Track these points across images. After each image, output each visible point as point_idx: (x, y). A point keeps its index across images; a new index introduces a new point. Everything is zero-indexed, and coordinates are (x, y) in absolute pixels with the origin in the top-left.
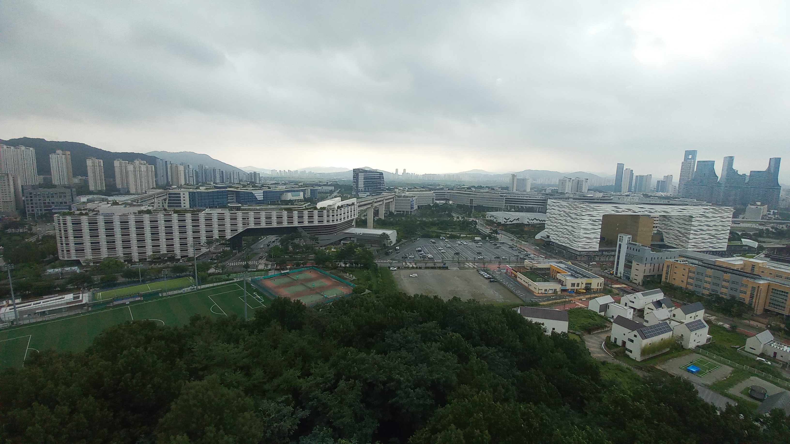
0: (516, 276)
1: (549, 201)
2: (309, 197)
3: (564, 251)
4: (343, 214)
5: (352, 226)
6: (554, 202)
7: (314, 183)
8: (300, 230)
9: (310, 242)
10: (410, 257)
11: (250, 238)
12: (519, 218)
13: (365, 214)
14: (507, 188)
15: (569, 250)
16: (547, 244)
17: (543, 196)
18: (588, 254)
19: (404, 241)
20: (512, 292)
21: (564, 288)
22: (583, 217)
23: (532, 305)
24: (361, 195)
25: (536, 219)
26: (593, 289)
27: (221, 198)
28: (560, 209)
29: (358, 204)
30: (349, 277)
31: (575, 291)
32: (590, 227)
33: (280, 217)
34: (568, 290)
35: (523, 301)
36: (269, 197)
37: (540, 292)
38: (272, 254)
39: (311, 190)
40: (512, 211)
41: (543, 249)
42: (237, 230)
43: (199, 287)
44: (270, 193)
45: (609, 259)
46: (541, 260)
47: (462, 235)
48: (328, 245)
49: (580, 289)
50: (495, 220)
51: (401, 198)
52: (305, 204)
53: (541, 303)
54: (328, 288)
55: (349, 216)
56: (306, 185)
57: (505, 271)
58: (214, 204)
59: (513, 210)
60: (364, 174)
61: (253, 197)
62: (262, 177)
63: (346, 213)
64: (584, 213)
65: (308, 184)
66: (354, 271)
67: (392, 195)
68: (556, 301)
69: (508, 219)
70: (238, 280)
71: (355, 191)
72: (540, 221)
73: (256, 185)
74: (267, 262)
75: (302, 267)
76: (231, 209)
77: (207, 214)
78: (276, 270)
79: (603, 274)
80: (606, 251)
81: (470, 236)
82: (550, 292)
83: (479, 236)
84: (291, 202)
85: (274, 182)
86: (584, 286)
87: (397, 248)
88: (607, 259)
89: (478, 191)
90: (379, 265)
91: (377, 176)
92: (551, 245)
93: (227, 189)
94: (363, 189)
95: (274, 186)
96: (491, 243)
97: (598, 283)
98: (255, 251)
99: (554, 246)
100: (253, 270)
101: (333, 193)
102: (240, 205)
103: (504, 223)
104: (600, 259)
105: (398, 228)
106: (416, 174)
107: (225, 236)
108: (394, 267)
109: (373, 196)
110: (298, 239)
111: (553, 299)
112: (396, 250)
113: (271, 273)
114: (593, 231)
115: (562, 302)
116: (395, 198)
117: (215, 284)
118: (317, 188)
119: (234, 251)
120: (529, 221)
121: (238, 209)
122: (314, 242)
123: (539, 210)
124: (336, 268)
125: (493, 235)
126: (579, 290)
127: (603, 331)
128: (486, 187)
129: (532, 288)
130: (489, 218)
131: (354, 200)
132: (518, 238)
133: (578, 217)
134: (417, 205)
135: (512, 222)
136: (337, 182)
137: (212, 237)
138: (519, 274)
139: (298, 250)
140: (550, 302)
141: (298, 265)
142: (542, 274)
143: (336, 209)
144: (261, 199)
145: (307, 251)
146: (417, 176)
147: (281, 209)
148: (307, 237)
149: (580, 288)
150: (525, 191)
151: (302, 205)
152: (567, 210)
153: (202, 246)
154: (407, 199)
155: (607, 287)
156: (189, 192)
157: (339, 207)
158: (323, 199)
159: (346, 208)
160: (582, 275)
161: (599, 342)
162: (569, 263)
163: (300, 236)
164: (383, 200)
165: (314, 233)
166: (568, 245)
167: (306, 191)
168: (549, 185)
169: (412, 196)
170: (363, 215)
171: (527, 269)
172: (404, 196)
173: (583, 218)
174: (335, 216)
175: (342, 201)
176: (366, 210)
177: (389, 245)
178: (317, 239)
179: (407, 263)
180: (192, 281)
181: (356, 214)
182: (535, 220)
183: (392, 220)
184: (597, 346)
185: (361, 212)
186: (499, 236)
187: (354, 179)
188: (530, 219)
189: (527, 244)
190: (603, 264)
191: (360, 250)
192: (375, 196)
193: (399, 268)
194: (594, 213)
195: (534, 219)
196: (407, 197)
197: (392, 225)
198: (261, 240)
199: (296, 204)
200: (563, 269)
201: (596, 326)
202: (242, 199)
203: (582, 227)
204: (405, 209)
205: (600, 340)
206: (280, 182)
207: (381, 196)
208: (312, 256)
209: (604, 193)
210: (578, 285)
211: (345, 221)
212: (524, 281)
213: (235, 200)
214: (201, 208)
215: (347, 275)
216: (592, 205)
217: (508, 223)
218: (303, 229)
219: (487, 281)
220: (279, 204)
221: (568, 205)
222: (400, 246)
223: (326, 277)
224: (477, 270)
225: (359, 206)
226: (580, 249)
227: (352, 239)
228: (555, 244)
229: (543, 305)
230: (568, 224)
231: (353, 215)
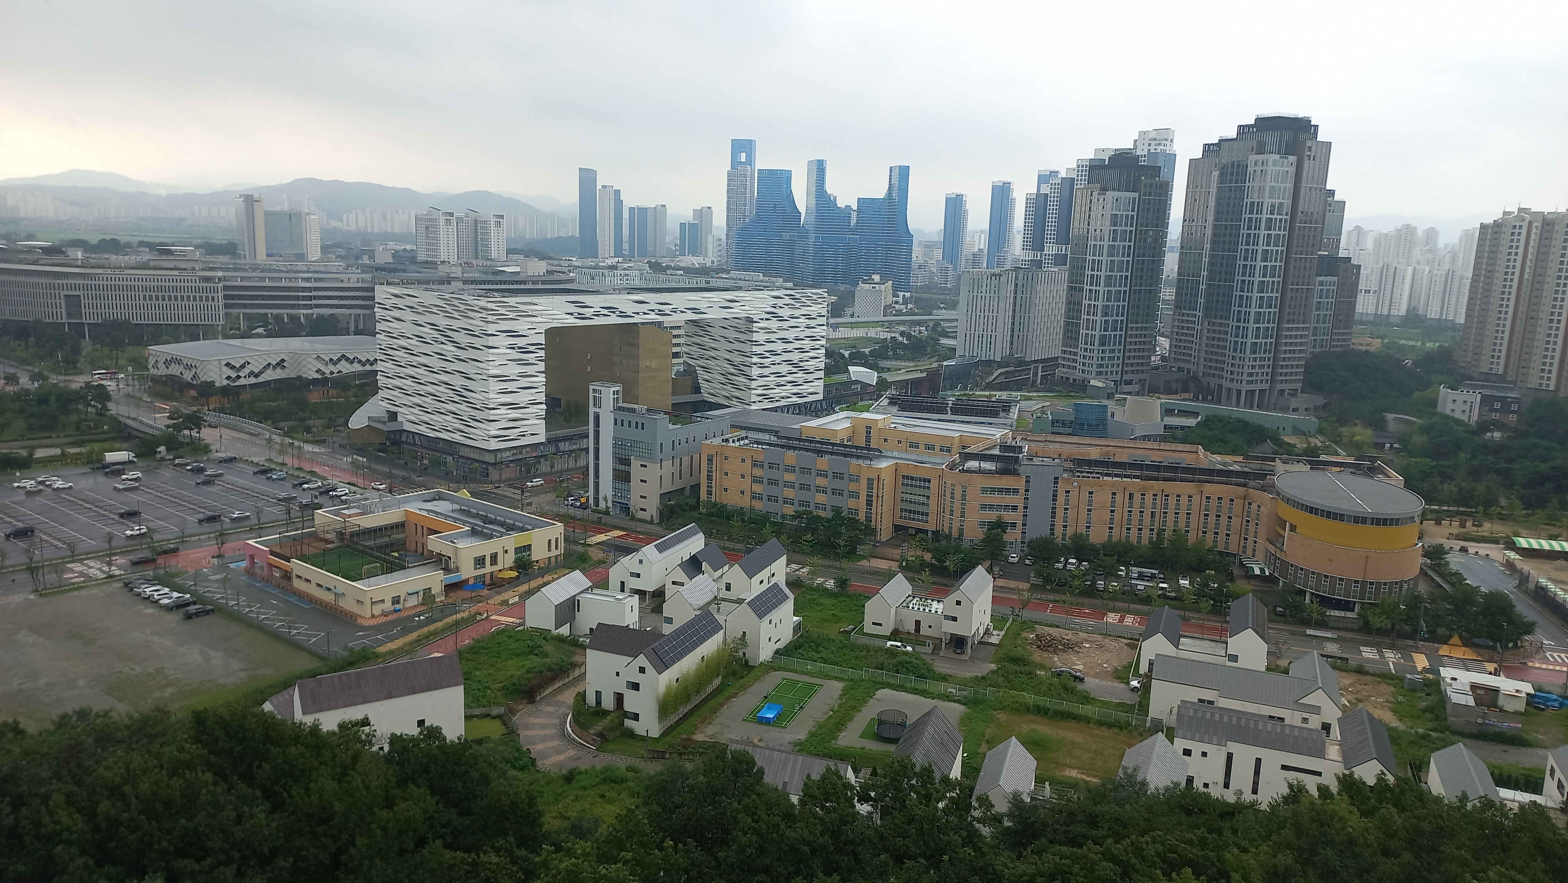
0: (287, 576)
1: (382, 293)
3: (450, 459)
6: (397, 296)
12: (283, 361)
14: (230, 249)
15: (464, 452)
16: (393, 443)
17: (367, 276)
18: (520, 457)
20: (276, 636)
21: (453, 578)
22: (491, 341)
23: (351, 664)
25: (347, 359)
26: (537, 562)
28: (421, 319)
31: (488, 581)
32: (514, 370)
34: (468, 580)
35: (320, 658)
37: (377, 610)
40: (259, 336)
41: (379, 460)
45: (576, 461)
46: (373, 498)
47: (40, 453)
49: (500, 571)
50: (188, 376)
53: (382, 649)
57: (243, 564)
59: (260, 330)
64: (491, 328)
68: (432, 628)
69: (243, 366)
72: (364, 365)
79: (564, 510)
80: (565, 439)
81: (83, 450)
82: (413, 602)
83: (124, 445)
86: (510, 559)
88: (572, 464)
89: (101, 262)
92: (406, 443)
96: (179, 465)
97: (550, 541)
99: (414, 445)
103: (225, 382)
104: (552, 466)
111: (421, 625)
114: (524, 382)
115: (449, 627)
120: (323, 369)
123: (356, 327)
125: (187, 432)
126: (500, 575)
127: (567, 680)
128: (142, 244)
129: (347, 604)
130: (162, 371)
132: (286, 435)
133: (478, 342)
135: (256, 376)
138: (297, 565)
140: (414, 636)
142: (380, 548)
149: (500, 566)
150: (301, 257)
152: (442, 322)
155: (573, 547)
160: (502, 524)
161: (558, 718)
162: (465, 494)
166: (457, 437)
168: (385, 237)
171: (327, 541)
173: (490, 344)
182: (343, 362)
184: (554, 731)
186: (208, 435)
188: (327, 359)
189: (323, 450)
190: (562, 481)
194: (521, 326)
195: (339, 360)
200: (446, 517)
201: (548, 673)
203: (492, 372)
205: (563, 710)
209: (552, 261)
210: (494, 558)
212: (319, 585)
216: (512, 301)
217: (242, 382)
219: (174, 618)
221: (441, 303)
224: (126, 585)
226: (494, 445)
228: (416, 437)
229: (391, 652)
230: (450, 367)
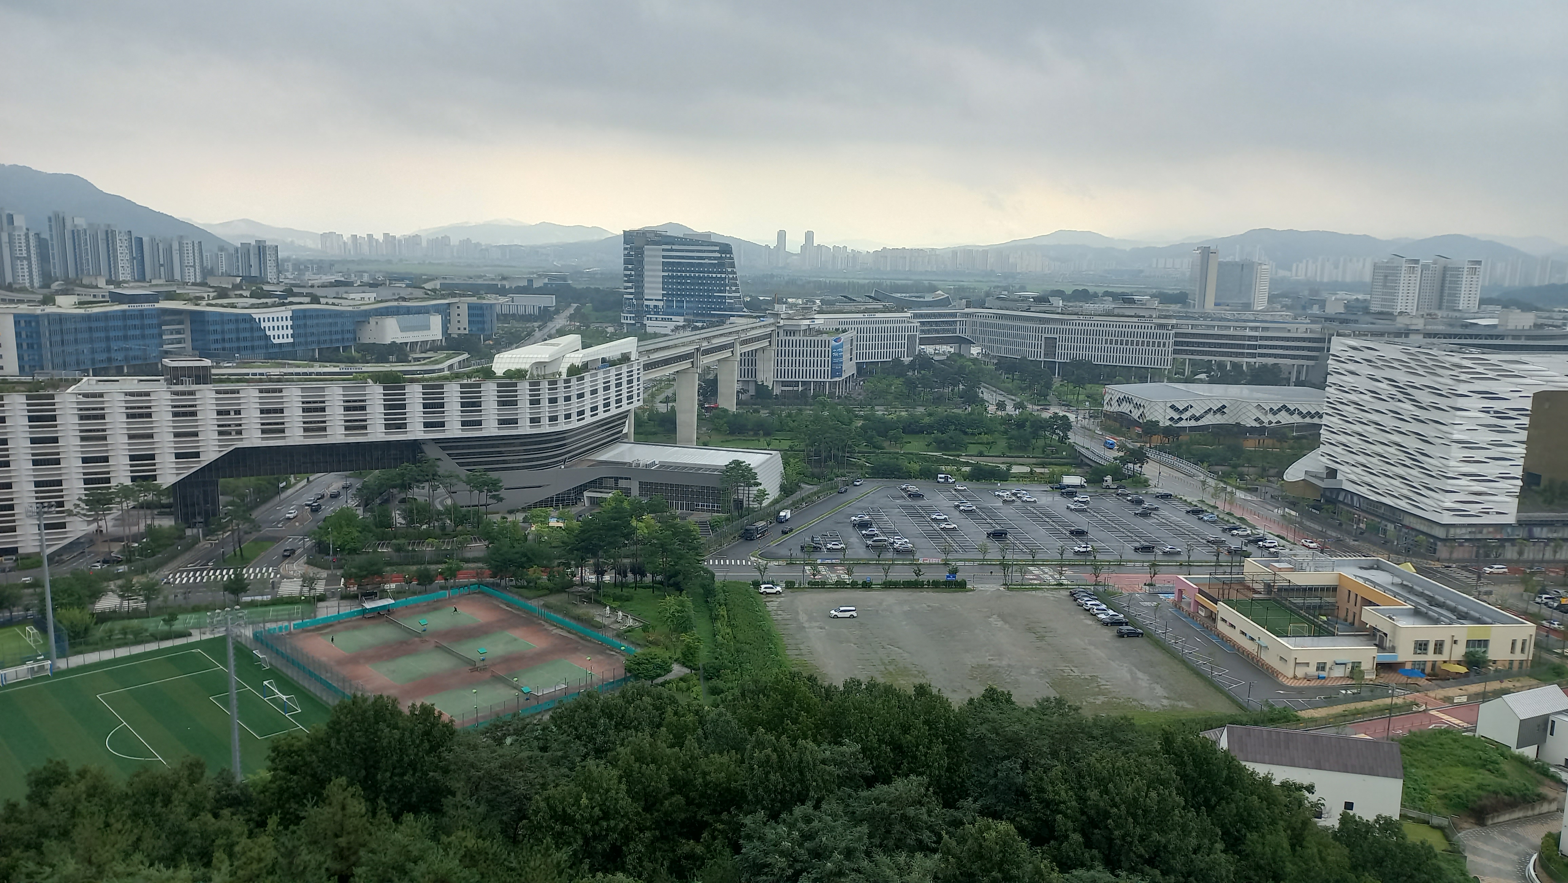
0: (1212, 617)
1: (1338, 345)
2: (462, 332)
3: (1390, 527)
4: (588, 396)
5: (617, 439)
6: (1355, 348)
7: (480, 282)
8: (432, 453)
9: (467, 497)
10: (829, 546)
11: (246, 484)
12: (1224, 407)
13: (669, 392)
14: (1181, 298)
15: (1407, 521)
16: (1328, 501)
17: (1317, 327)
18: (1479, 536)
19: (807, 489)
20: (1197, 673)
21: (1386, 657)
22: (1461, 402)
23: (1272, 721)
24: (652, 325)
25: (1288, 410)
26: (1495, 662)
27: (134, 337)
28: (1378, 374)
29: (644, 359)
30: (613, 619)
31: (1428, 670)
32: (1484, 437)
33: (355, 406)
34: (1402, 664)
35: (1241, 707)
36: (312, 334)
37: (1300, 672)
38: (330, 539)
39: (471, 307)
40: (1201, 381)
41: (1313, 518)
42: (197, 455)
43: (62, 664)
44: (317, 317)
45: (1555, 552)
46: (1302, 554)
47: (1015, 469)
48: (535, 505)
49: (1445, 662)
50: (1136, 414)
51: (797, 338)
52: (448, 358)
53: (1304, 714)
54: (538, 658)
55: (613, 400)
56: (450, 290)
57: (1171, 597)
58: (109, 360)
59: (1203, 376)
60: (663, 250)
61: (256, 334)
62: (288, 260)
63: (601, 392)
64: (1463, 389)
65: (457, 286)
66: (628, 599)
67: (764, 326)
68: (1360, 705)
69: (1186, 409)
70: (204, 637)
71: (631, 312)
72: (1304, 417)
73: (266, 288)
74: (311, 571)
75: (442, 588)
76: (176, 376)
77: (86, 395)
78: (345, 597)
79: (1533, 609)
80: (1542, 524)
81: (1046, 470)
82: (1339, 672)
83: (1078, 470)
84: (399, 351)
85: (332, 278)
86: (1460, 651)
87: (782, 514)
88: (1548, 555)
89: (1076, 310)
90: (719, 576)
91: (710, 258)
92: (1343, 503)
93: (157, 305)
94: (660, 304)
95: (332, 291)
96: (1122, 495)
97: (1514, 643)
98: (266, 531)
99: (1352, 506)
100: (259, 598)
101: (551, 319)
102: (207, 362)
103: (1168, 423)
104: (1521, 553)
105: (786, 445)
106: (849, 250)
107: (154, 478)
108: (772, 583)
109: (696, 328)
110: (426, 485)
111: (1347, 700)
112: (781, 521)
113: (328, 610)
114: (1496, 452)
115: (1381, 710)
116: (774, 338)
117: (122, 652)
118: (490, 299)
119: (189, 532)
120: (1262, 418)
121: (201, 376)
122: (483, 498)
123: (1298, 378)
124: (564, 587)
125: (1131, 465)
126: (1445, 667)
127: (1530, 813)
128: (1107, 294)
129: (1270, 659)
130: (1115, 408)
131: (628, 345)
132: (1221, 479)
133: (1442, 402)
134: (854, 361)
135: (1197, 419)
136: (564, 278)
137: (108, 480)
138: (1223, 609)
139: (424, 527)
140: (1339, 709)
141: (425, 579)
142: (1308, 608)
143: (564, 376)
144: (286, 341)
145: (460, 528)
146: (855, 255)
147: (363, 378)
148: (457, 477)
149: (1445, 657)
150: (1247, 306)
151: (436, 362)
152: (1402, 378)
153: (70, 513)
154: (819, 338)
155: (1546, 656)
156: (16, 316)
157: (573, 371)
158: (515, 340)
159: (601, 375)
160: (1453, 610)
161: (1517, 854)
162: (1408, 568)
163: (432, 477)
164: (731, 346)
165: (486, 463)
166: (1403, 504)
167: (454, 312)
168: (1335, 287)
169: (837, 330)
170: (662, 397)
171: (1255, 591)
172: (809, 331)
173: (1459, 406)
174: (561, 401)
175: (584, 347)
176: (670, 381)
177: (756, 505)
178: (494, 485)
179: (820, 568)
180: (35, 641)
181: (635, 392)
182: (1283, 413)
183: (764, 413)
184: (1509, 868)
185: (654, 388)
186: (1150, 470)
187: (625, 269)
188: (1268, 409)
189: (1255, 499)
190: (1533, 574)
191: (653, 521)
192: (703, 328)
193: (790, 585)
194: (1501, 387)
195: (1279, 410)
196: (820, 332)
197: (767, 434)
198: (290, 491)
199: (418, 360)
200: (1385, 590)
201: (1506, 797)
202: (216, 341)
203: (1457, 436)
204: (815, 374)
205: (1522, 847)
206: (353, 278)
207: (725, 329)
208: (477, 548)
209: (1540, 313)
210: (1439, 647)
211: (595, 419)
212: (1243, 633)
213: (188, 345)
214: (63, 374)
215: (603, 615)
216: (1495, 358)
217: (1183, 424)
218: (444, 449)
219: (1108, 634)
220: (352, 360)
221: (1404, 358)
222: (794, 506)
223: (529, 620)
224: (1072, 595)
225: (648, 367)
226: (1447, 518)
227: (622, 484)
228: (1355, 498)
229: (1313, 720)
230: (1405, 427)
231: (625, 395)
